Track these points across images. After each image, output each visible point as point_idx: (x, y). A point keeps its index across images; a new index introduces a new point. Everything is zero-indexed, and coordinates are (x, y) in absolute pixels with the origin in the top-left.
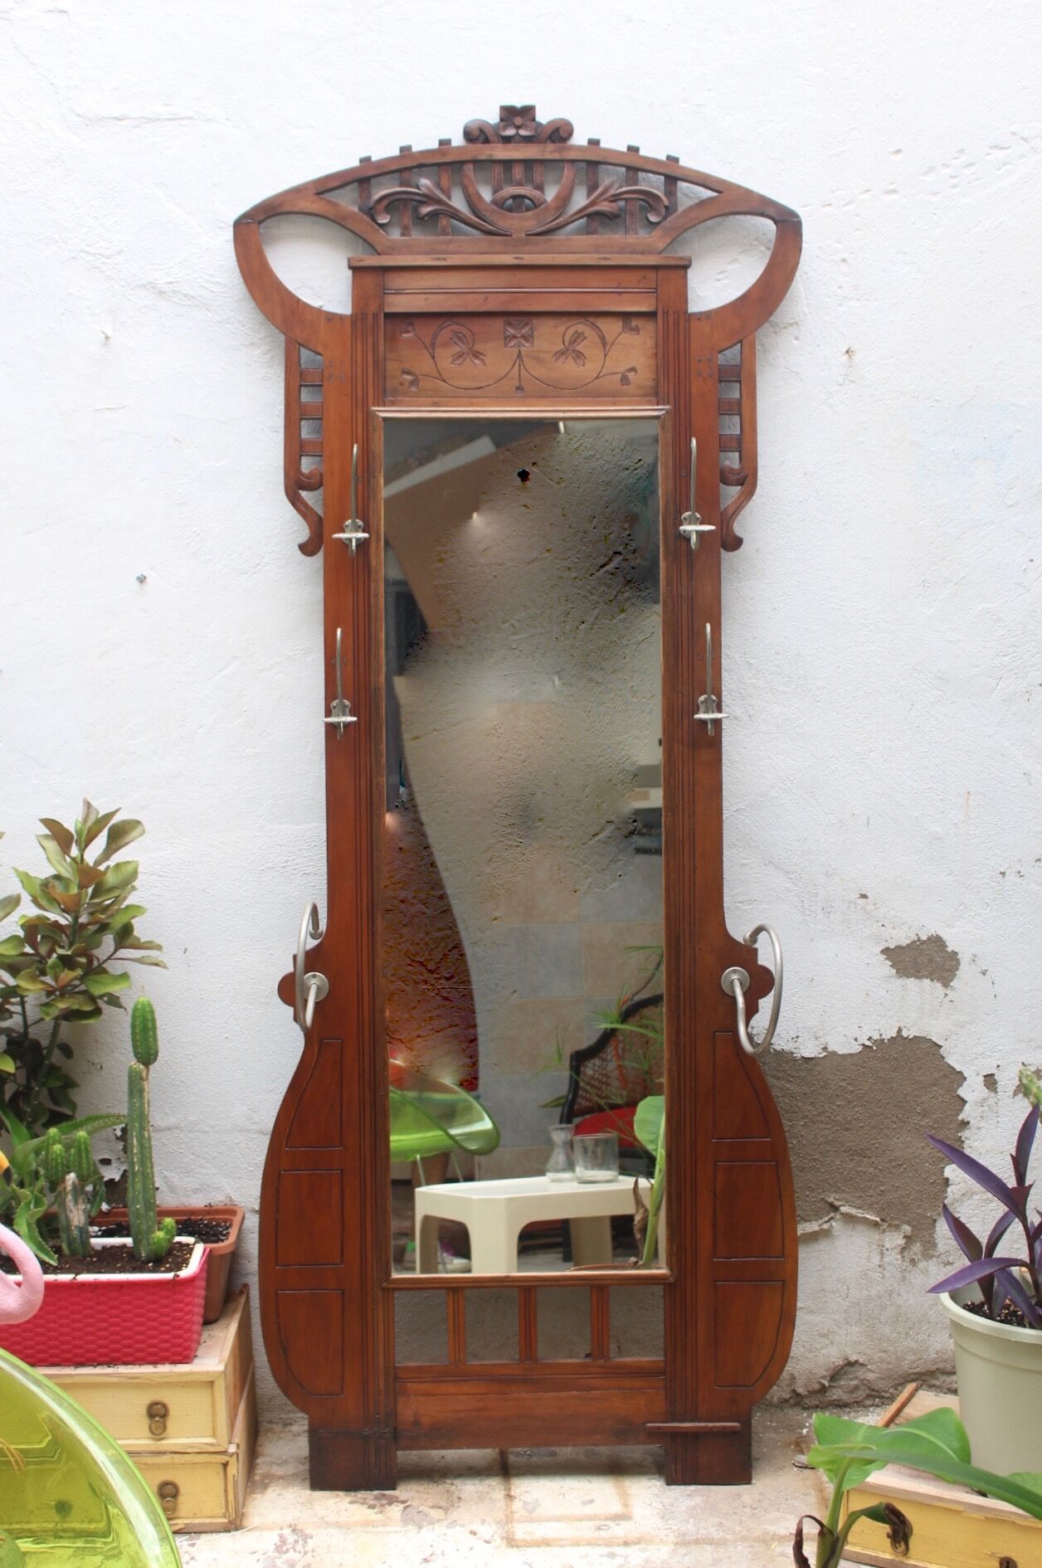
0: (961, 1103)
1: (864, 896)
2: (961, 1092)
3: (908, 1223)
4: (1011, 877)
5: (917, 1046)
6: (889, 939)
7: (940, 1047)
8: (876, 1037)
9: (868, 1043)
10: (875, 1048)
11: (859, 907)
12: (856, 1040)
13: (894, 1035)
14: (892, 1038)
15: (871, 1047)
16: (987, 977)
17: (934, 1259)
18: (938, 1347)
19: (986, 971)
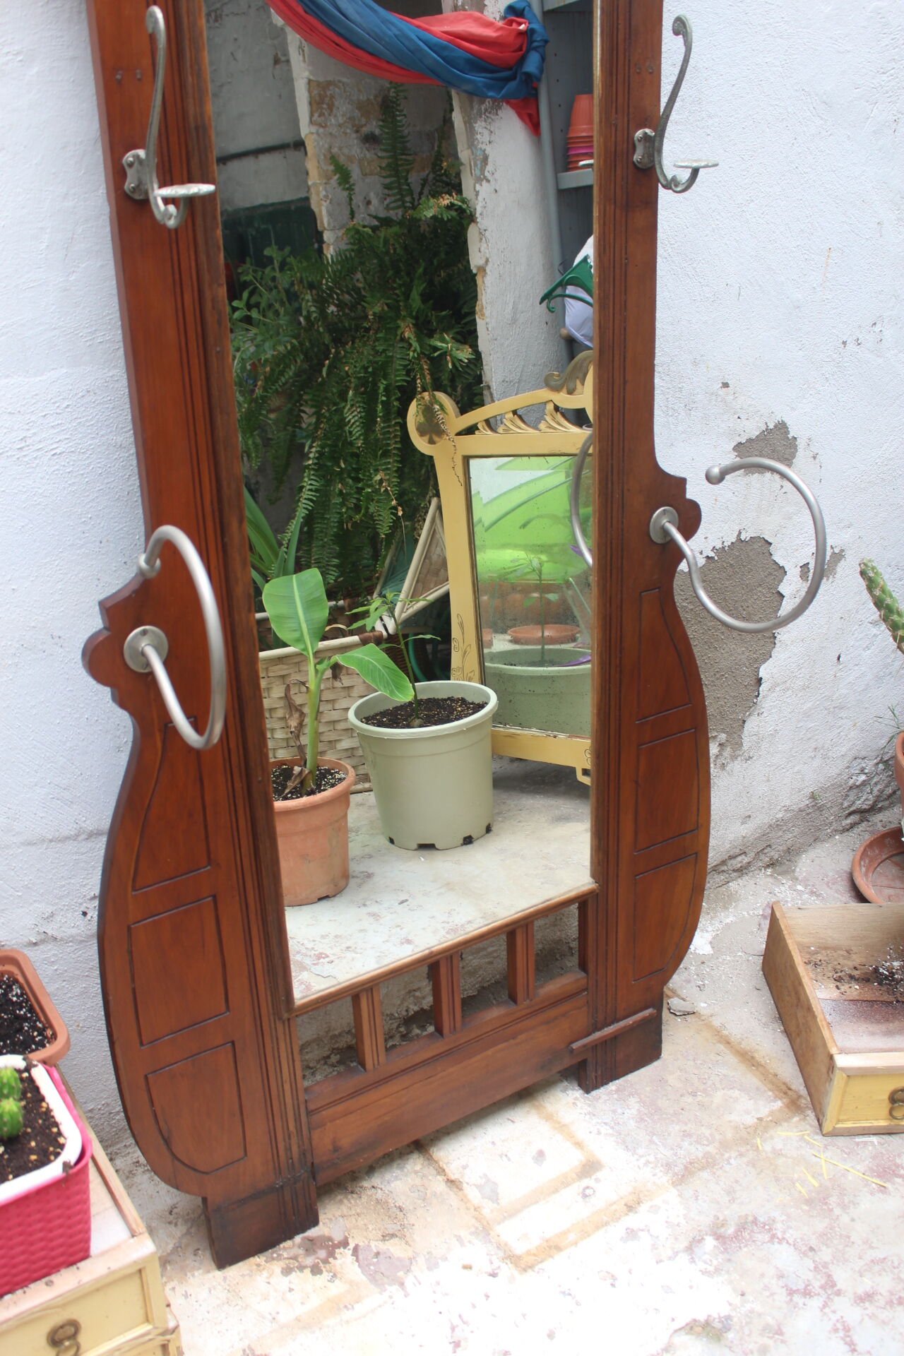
0: (778, 599)
1: (726, 385)
2: (782, 589)
3: (723, 731)
4: (851, 346)
5: (751, 547)
6: (742, 433)
7: (770, 544)
8: (719, 546)
9: (712, 554)
10: (716, 558)
11: (719, 399)
12: (701, 553)
13: (734, 540)
14: (732, 543)
15: (712, 558)
16: (817, 460)
17: (739, 758)
18: (731, 837)
19: (817, 454)
